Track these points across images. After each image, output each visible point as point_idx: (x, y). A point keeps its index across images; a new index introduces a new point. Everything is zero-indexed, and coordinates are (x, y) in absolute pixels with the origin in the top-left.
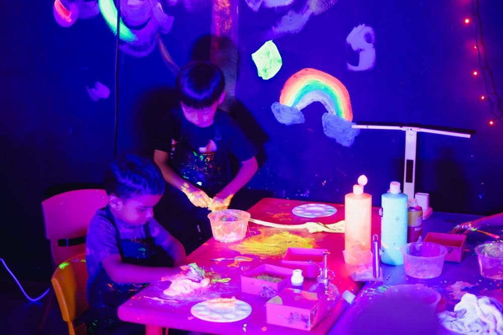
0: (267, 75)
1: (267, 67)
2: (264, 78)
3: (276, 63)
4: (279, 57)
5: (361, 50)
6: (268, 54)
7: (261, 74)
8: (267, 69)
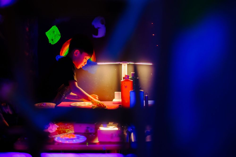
0: (53, 42)
1: (53, 38)
2: (52, 44)
3: (58, 36)
4: (59, 33)
5: (99, 28)
6: (54, 32)
7: (50, 42)
8: (53, 39)
